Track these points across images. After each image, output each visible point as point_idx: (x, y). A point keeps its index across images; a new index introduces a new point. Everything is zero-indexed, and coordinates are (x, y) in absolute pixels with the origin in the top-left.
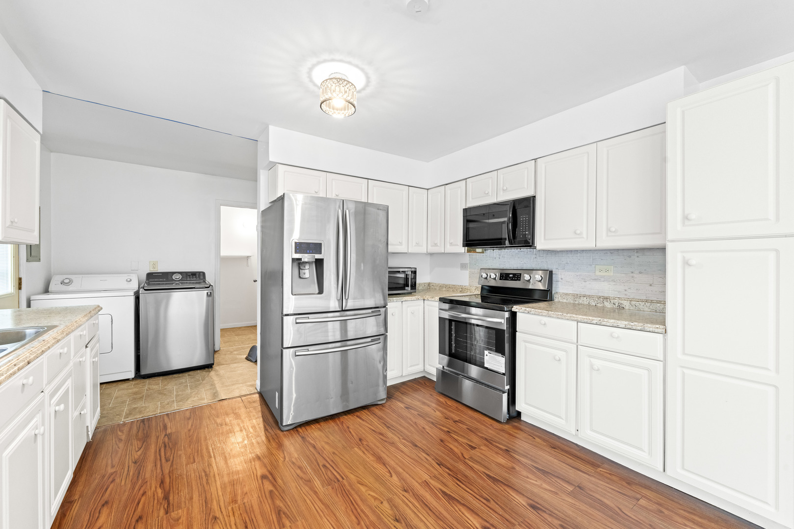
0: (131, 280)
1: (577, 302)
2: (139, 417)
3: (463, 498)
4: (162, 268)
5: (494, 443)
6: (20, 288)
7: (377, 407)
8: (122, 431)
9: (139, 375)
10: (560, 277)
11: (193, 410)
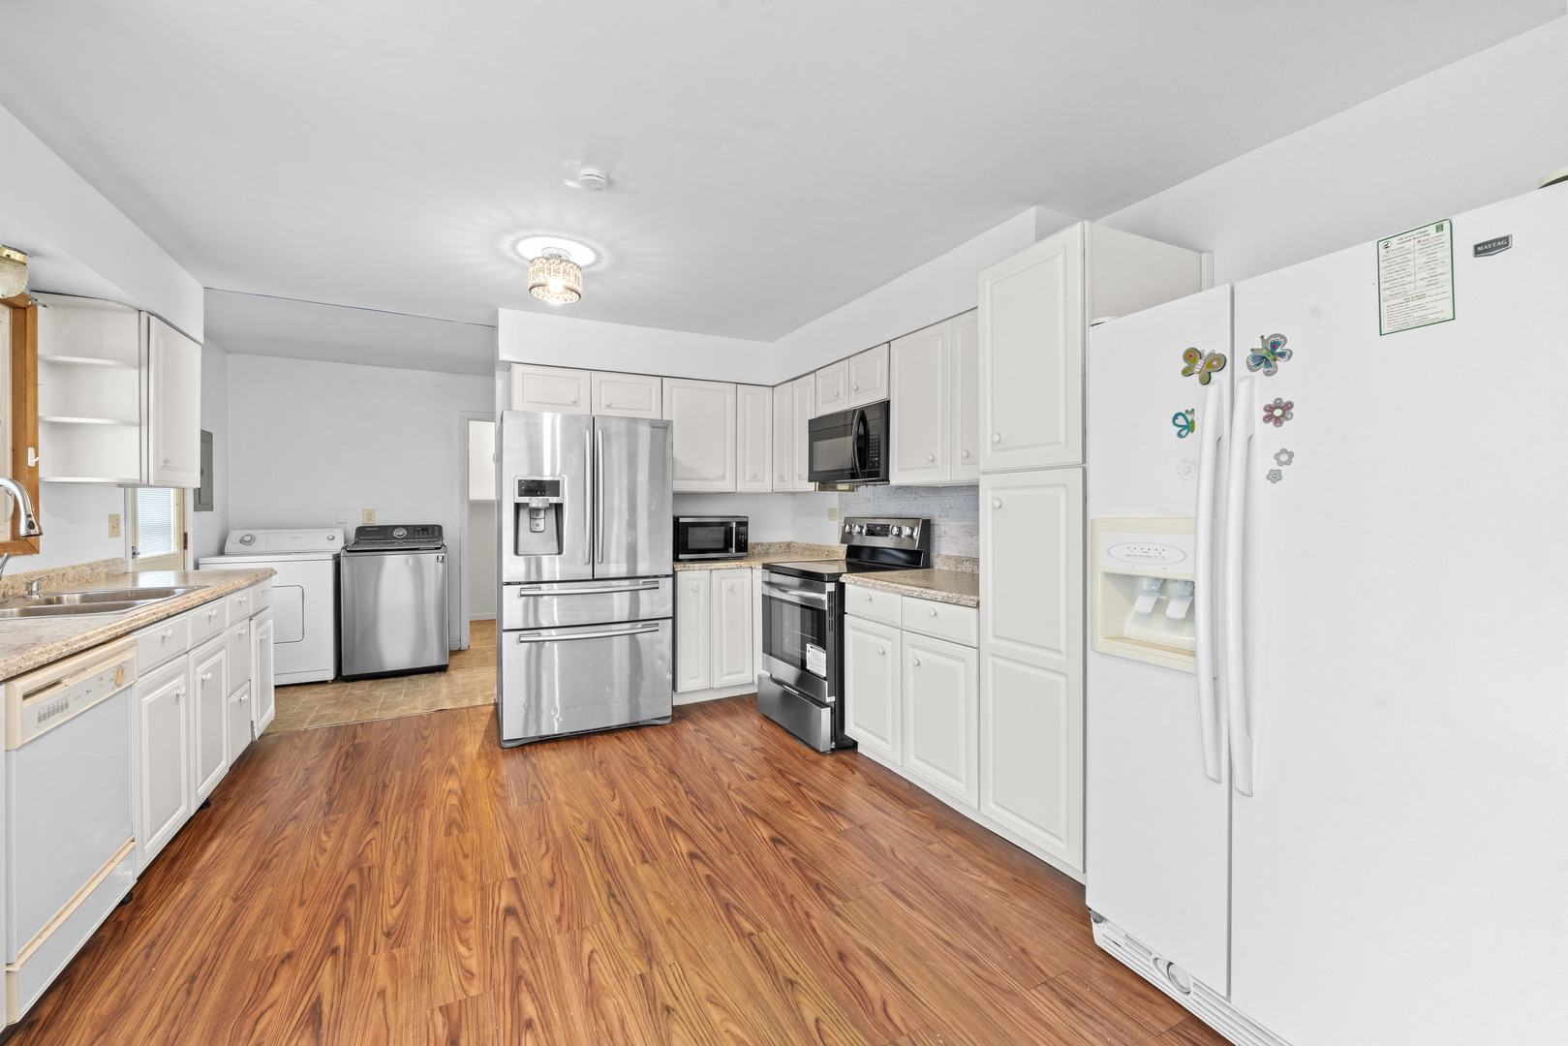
0: (334, 538)
1: (959, 570)
2: (326, 724)
3: (690, 826)
4: (381, 520)
5: (788, 776)
6: (185, 548)
7: (655, 728)
8: (300, 739)
9: (340, 677)
10: (943, 529)
11: (397, 721)
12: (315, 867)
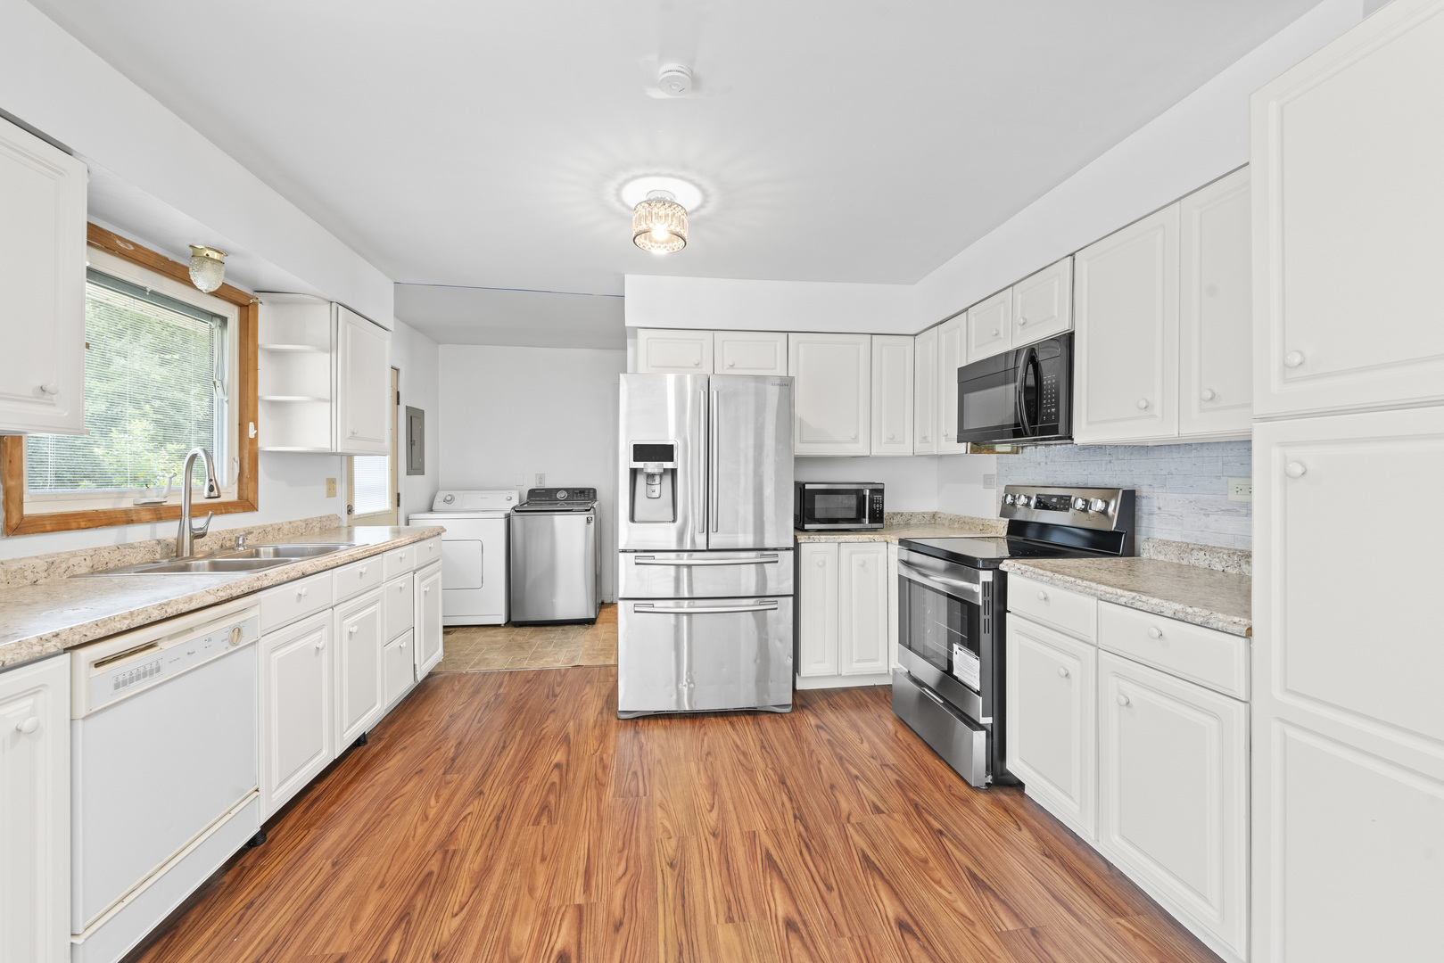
0: (511, 498)
2: (483, 669)
5: (926, 815)
6: (398, 505)
7: (772, 716)
8: (459, 681)
9: (511, 623)
10: (1156, 503)
12: (411, 839)
